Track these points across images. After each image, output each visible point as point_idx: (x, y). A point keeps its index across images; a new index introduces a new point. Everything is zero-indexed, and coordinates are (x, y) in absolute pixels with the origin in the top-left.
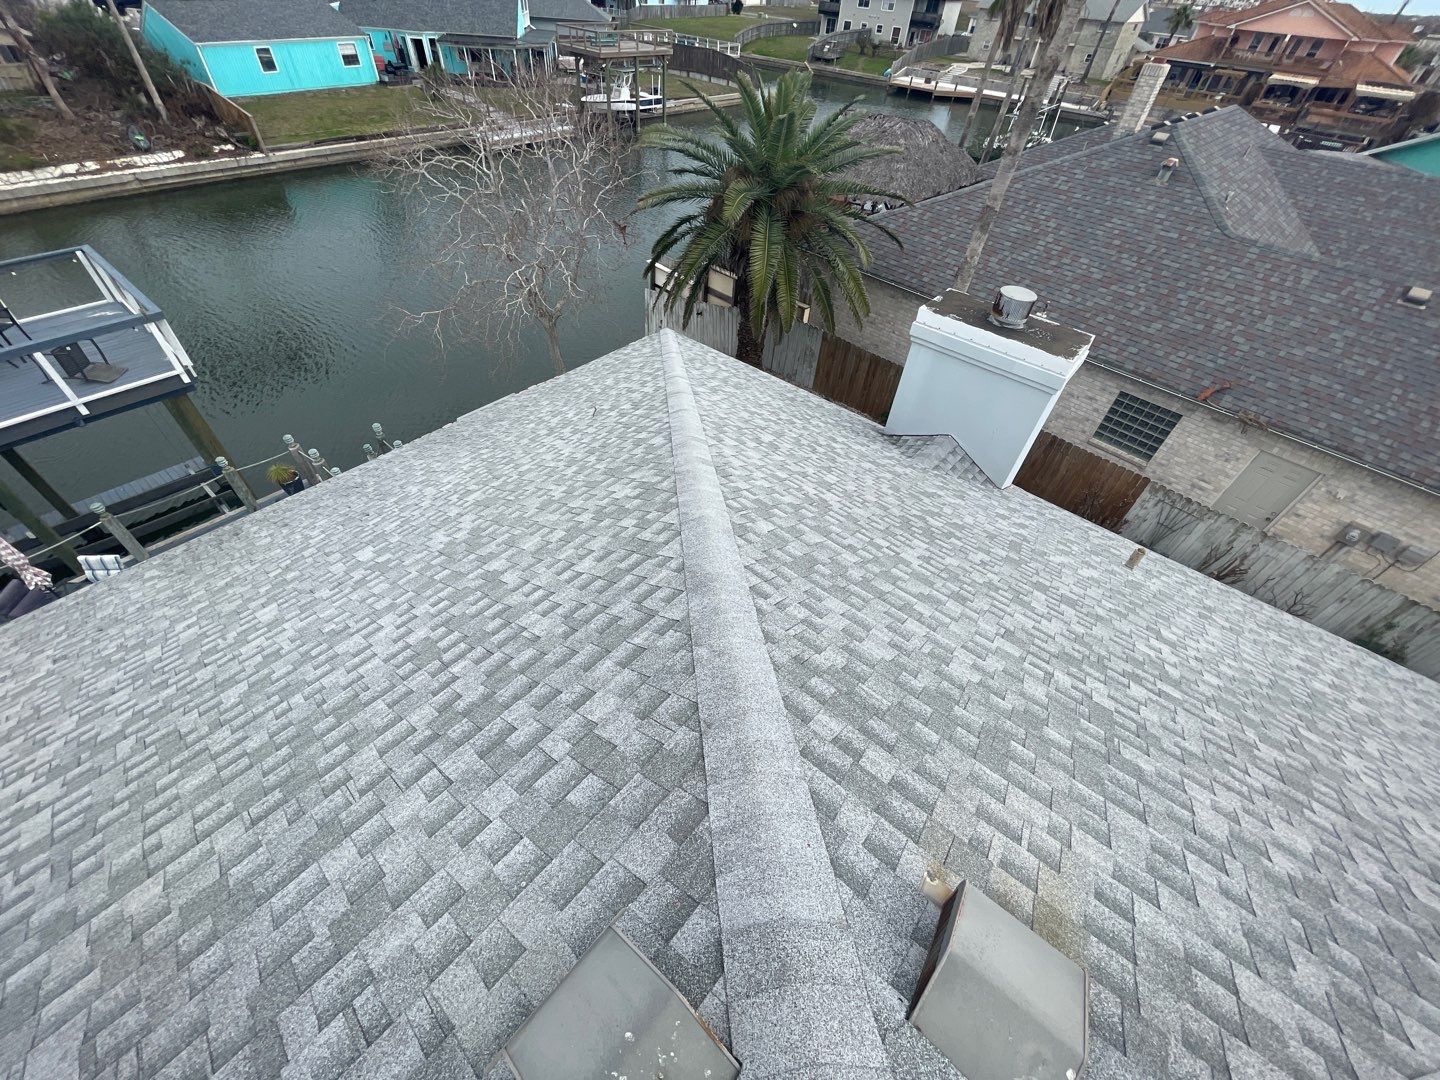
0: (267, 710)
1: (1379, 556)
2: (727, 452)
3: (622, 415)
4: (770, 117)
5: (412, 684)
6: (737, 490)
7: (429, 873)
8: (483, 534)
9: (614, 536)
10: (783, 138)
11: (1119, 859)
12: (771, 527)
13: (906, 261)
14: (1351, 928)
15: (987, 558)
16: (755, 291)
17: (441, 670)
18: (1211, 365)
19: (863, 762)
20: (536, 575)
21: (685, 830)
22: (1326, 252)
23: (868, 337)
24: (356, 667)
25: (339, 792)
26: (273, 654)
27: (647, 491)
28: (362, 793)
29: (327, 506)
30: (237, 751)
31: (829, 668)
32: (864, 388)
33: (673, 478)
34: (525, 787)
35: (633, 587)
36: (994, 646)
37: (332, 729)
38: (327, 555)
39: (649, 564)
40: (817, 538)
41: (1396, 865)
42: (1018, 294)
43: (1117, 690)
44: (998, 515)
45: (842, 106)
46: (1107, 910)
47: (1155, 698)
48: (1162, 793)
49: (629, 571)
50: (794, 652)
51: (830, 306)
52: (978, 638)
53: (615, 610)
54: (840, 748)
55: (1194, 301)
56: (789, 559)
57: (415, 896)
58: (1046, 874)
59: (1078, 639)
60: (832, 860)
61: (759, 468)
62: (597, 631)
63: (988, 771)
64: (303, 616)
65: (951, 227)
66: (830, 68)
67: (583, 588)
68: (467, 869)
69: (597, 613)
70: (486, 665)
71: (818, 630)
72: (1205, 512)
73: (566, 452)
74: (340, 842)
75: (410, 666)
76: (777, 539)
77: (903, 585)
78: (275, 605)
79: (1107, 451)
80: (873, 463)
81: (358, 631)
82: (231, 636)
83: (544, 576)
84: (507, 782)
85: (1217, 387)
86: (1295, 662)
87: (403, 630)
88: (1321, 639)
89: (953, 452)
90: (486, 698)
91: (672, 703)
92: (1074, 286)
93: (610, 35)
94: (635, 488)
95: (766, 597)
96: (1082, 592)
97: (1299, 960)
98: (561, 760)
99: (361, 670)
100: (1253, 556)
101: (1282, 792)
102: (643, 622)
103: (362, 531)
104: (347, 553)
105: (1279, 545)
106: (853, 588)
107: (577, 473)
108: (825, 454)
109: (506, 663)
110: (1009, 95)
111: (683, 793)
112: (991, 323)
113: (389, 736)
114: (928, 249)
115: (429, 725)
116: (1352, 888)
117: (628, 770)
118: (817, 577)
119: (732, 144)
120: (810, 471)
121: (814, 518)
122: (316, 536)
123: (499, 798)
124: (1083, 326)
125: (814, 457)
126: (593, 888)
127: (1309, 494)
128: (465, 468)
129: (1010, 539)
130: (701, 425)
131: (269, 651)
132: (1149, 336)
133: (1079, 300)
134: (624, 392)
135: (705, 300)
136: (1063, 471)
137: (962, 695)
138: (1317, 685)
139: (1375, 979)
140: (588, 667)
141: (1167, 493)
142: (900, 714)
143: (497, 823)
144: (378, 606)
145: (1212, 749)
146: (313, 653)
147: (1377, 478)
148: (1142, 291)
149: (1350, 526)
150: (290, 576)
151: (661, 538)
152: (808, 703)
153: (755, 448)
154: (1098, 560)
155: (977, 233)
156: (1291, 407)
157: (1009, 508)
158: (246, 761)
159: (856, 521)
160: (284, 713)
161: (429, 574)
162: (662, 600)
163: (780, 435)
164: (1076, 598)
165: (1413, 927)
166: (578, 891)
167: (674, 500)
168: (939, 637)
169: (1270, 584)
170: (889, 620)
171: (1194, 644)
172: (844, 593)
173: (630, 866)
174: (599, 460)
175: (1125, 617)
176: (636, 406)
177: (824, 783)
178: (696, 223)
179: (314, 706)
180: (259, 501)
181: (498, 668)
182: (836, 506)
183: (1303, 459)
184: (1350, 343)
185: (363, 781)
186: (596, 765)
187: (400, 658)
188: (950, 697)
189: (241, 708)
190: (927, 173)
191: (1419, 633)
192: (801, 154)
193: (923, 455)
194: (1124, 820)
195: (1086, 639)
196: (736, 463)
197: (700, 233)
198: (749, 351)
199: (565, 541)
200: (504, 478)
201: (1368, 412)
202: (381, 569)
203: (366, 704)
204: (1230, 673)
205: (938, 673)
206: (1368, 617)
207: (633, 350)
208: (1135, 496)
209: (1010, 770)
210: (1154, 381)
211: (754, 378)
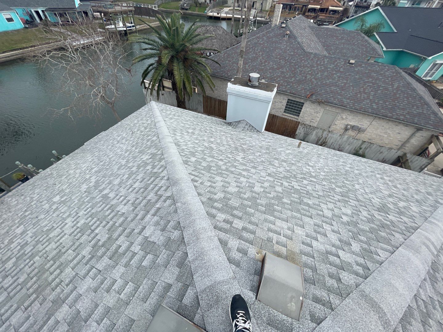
0: (25, 266)
1: (355, 131)
2: (178, 138)
3: (142, 132)
4: (170, 29)
5: (81, 240)
6: (183, 149)
7: (97, 306)
8: (100, 182)
9: (145, 173)
10: (176, 35)
11: (307, 231)
12: (196, 159)
13: (222, 70)
14: (363, 230)
15: (260, 154)
16: (178, 85)
17: (91, 233)
18: (308, 88)
19: (234, 225)
20: (120, 192)
21: (181, 264)
22: (329, 54)
23: (216, 94)
24: (58, 241)
25: (58, 288)
26: (24, 244)
27: (153, 155)
28: (67, 285)
29: (39, 185)
30: (16, 284)
31: (219, 199)
32: (219, 110)
33: (161, 150)
34: (127, 265)
35: (154, 189)
36: (266, 179)
37: (51, 266)
38: (41, 202)
39: (157, 180)
40: (211, 159)
41: (370, 210)
42: (254, 75)
43: (300, 183)
44: (262, 140)
45: (192, 24)
46: (305, 246)
47: (310, 183)
48: (315, 209)
49: (151, 184)
50: (208, 197)
51: (203, 86)
52: (261, 178)
53: (149, 198)
54: (226, 223)
55: (301, 71)
56: (203, 168)
57: (93, 316)
58: (289, 242)
59: (288, 171)
60: (228, 259)
61: (189, 141)
62: (144, 206)
63: (269, 217)
64: (35, 227)
65: (233, 57)
66: (187, 12)
67: (137, 193)
68: (110, 300)
69: (143, 200)
70: (107, 227)
71: (214, 188)
72: (315, 128)
73: (124, 148)
74: (61, 306)
75: (80, 234)
76: (198, 162)
77: (238, 168)
78: (22, 226)
79: (288, 116)
80: (224, 132)
81: (57, 227)
82: (6, 242)
83: (123, 192)
84: (120, 265)
85: (311, 94)
86: (341, 163)
87: (75, 222)
88: (346, 156)
89: (247, 125)
90: (109, 238)
91: (172, 224)
92: (270, 71)
93: (111, 5)
94: (149, 155)
95: (197, 181)
96: (287, 158)
97: (352, 243)
98: (138, 252)
99: (61, 241)
100: (328, 137)
101: (343, 200)
102: (158, 199)
103: (54, 191)
104: (49, 200)
105: (333, 133)
106: (223, 172)
107: (129, 154)
108: (209, 132)
109: (114, 224)
110: (242, 17)
111: (179, 252)
112: (249, 85)
113: (75, 262)
114: (228, 65)
115: (90, 254)
116: (361, 220)
117: (161, 249)
118: (212, 171)
119: (160, 39)
120: (206, 138)
121: (208, 153)
122: (36, 197)
123: (118, 272)
124: (275, 82)
125: (206, 134)
126: (155, 292)
127: (337, 119)
128: (90, 160)
129: (266, 146)
130: (168, 131)
131: (22, 244)
132: (292, 82)
133: (272, 75)
134: (141, 124)
135: (164, 90)
136: (277, 124)
137: (259, 196)
138: (347, 168)
139: (370, 242)
140: (142, 219)
141: (305, 125)
142: (243, 207)
143: (119, 280)
144: (64, 216)
145: (325, 193)
146: (41, 240)
147: (351, 111)
148: (288, 70)
149: (347, 125)
150: (27, 214)
151: (160, 170)
152: (214, 211)
153: (187, 135)
154: (290, 147)
155: (240, 58)
156: (329, 96)
157: (265, 138)
158: (20, 287)
159: (222, 151)
160: (32, 265)
161: (82, 200)
162: (164, 191)
163: (194, 129)
164: (286, 159)
165: (376, 225)
166: (150, 294)
167: (162, 157)
168: (250, 180)
169: (333, 144)
170: (235, 179)
171: (317, 165)
172: (221, 174)
173: (166, 281)
174: (136, 149)
175: (299, 162)
176: (146, 128)
177: (222, 235)
178: (154, 66)
179: (44, 259)
180: (12, 188)
181: (112, 227)
182: (215, 148)
183: (334, 110)
184: (339, 77)
185: (67, 281)
186: (150, 251)
187: (76, 233)
188: (255, 198)
189: (14, 268)
190: (223, 42)
191: (367, 149)
192: (183, 40)
193: (238, 127)
194: (307, 219)
195: (290, 171)
196: (182, 141)
197: (156, 69)
198: (181, 104)
199: (128, 178)
200: (104, 161)
201: (346, 95)
202: (64, 202)
203: (64, 253)
204: (327, 170)
205: (251, 191)
206: (356, 147)
207: (142, 110)
208: (297, 127)
209: (275, 214)
210: (295, 94)
211: (184, 112)
